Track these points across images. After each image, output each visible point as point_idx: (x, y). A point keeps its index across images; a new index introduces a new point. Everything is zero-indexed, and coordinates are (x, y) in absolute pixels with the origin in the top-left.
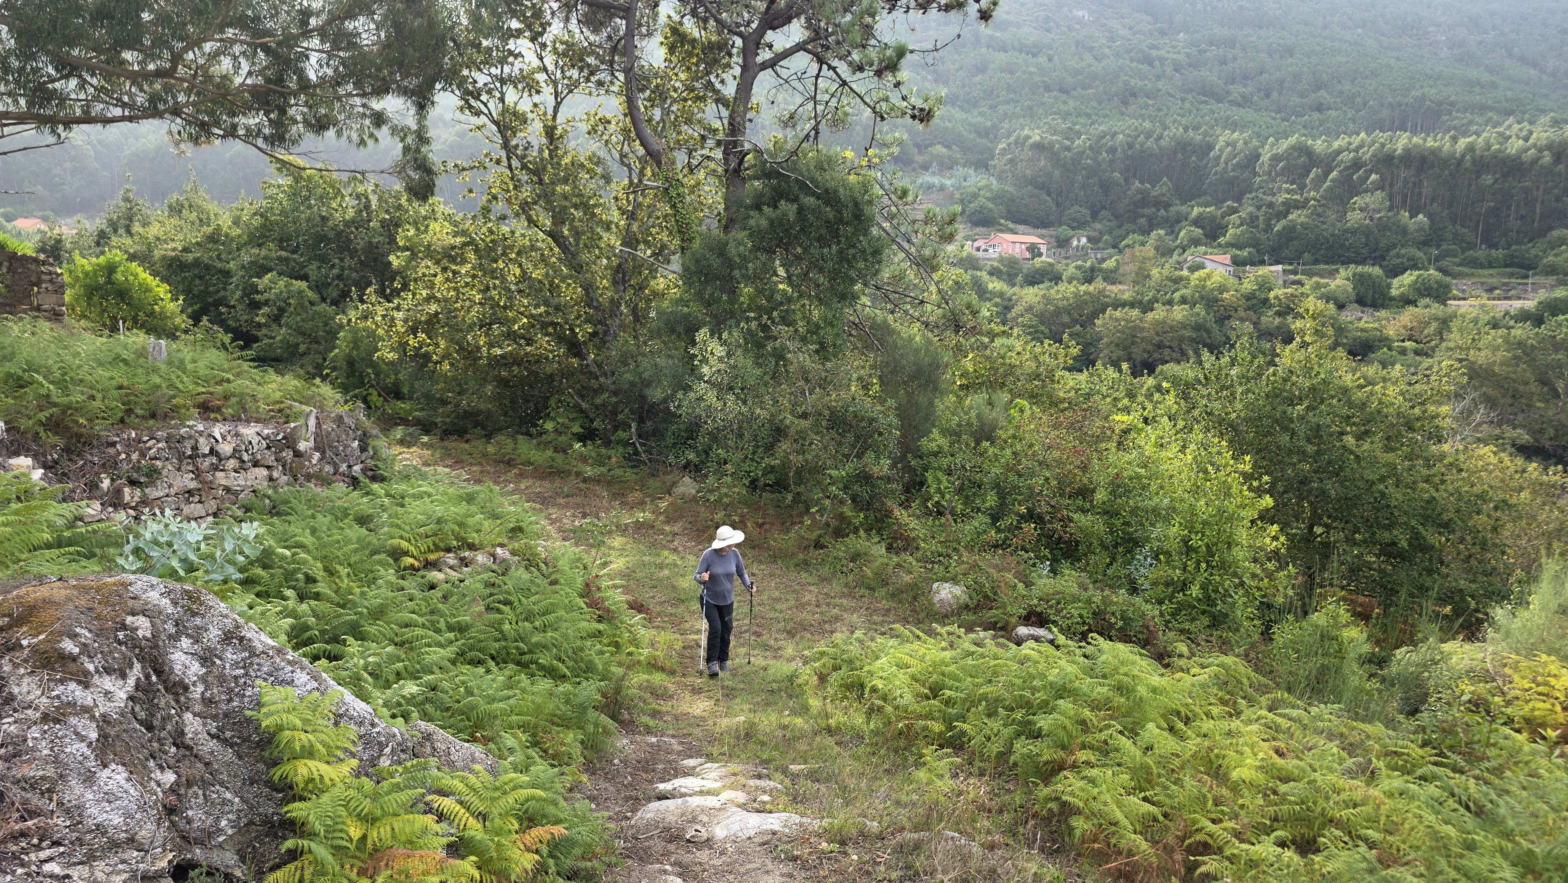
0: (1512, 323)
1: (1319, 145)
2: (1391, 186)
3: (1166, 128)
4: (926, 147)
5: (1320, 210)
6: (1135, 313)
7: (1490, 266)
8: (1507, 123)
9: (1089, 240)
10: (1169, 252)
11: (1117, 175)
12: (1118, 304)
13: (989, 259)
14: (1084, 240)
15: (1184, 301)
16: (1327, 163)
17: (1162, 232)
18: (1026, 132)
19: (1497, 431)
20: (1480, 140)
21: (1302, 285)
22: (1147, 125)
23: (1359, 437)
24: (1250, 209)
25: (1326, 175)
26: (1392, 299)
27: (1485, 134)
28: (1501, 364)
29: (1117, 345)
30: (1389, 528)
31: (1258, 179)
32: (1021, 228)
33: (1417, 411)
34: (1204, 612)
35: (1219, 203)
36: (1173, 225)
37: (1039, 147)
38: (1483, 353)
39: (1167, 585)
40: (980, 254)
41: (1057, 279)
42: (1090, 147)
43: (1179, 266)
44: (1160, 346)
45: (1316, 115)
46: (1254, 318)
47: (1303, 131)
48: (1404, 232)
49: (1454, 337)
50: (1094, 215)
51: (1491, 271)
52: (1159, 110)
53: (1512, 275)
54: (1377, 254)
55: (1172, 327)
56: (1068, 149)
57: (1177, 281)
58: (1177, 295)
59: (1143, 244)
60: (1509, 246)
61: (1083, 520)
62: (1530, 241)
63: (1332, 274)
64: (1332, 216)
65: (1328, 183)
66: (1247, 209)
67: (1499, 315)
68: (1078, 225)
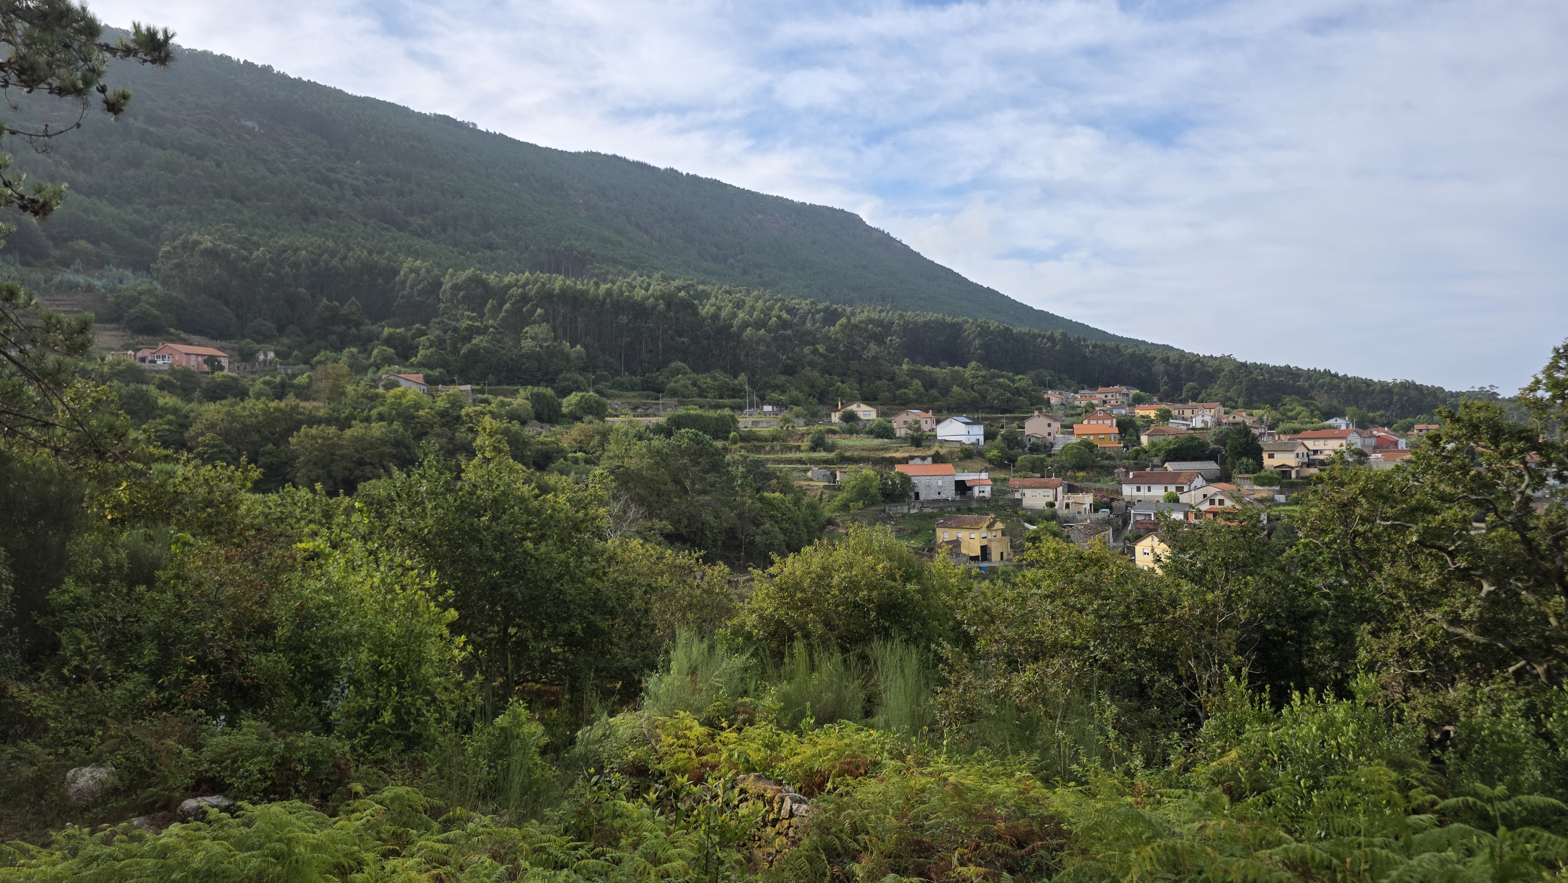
0: (651, 435)
1: (492, 278)
2: (554, 319)
3: (350, 249)
4: (66, 240)
5: (498, 337)
6: (332, 430)
7: (633, 390)
8: (633, 276)
9: (278, 354)
10: (364, 370)
11: (302, 290)
12: (313, 421)
13: (158, 372)
14: (271, 355)
15: (381, 417)
16: (501, 294)
17: (355, 350)
18: (195, 236)
19: (649, 524)
20: (615, 287)
21: (489, 403)
22: (330, 244)
23: (537, 542)
24: (437, 332)
25: (501, 305)
26: (564, 416)
27: (618, 283)
28: (647, 469)
29: (315, 464)
30: (567, 620)
31: (442, 305)
32: (195, 338)
33: (581, 514)
34: (398, 737)
35: (408, 325)
36: (365, 343)
37: (211, 253)
38: (633, 461)
39: (359, 715)
40: (146, 365)
41: (243, 394)
42: (271, 259)
43: (374, 383)
44: (361, 463)
45: (488, 253)
46: (449, 433)
47: (478, 266)
48: (567, 358)
49: (612, 448)
50: (281, 329)
51: (634, 393)
52: (342, 231)
53: (648, 397)
54: (549, 377)
55: (371, 444)
56: (246, 259)
57: (374, 398)
58: (374, 412)
59: (336, 361)
60: (643, 374)
61: (263, 660)
62: (658, 370)
63: (514, 394)
64: (509, 342)
65: (503, 314)
66: (435, 333)
67: (642, 429)
68: (264, 338)
